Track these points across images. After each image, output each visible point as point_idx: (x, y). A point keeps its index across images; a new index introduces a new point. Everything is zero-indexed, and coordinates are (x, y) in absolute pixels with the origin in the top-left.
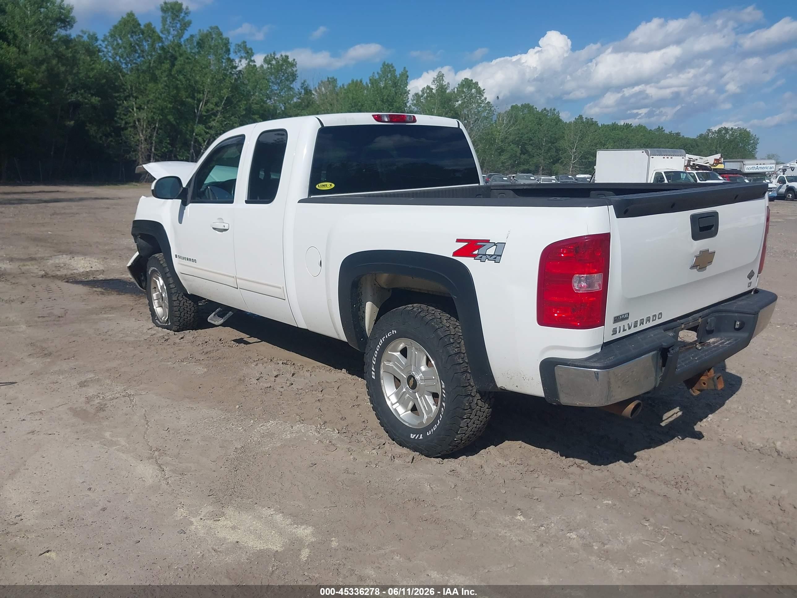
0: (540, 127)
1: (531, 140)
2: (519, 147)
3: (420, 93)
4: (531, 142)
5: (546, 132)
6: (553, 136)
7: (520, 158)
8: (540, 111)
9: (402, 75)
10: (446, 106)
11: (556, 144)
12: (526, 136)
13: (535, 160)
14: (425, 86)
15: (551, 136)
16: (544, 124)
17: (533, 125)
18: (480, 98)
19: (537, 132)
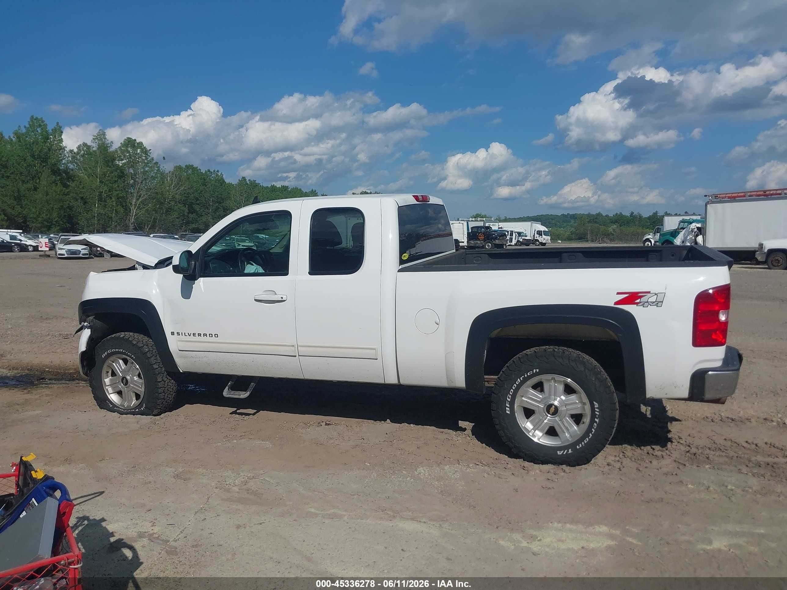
0: (205, 188)
1: (197, 199)
2: (186, 207)
3: (76, 150)
4: (198, 202)
5: (212, 192)
6: (219, 196)
7: (188, 216)
8: (203, 173)
9: (55, 130)
10: (110, 164)
11: (222, 204)
12: (192, 195)
13: (204, 219)
14: (81, 143)
15: (217, 196)
16: (210, 185)
17: (199, 185)
18: (146, 159)
19: (203, 192)
